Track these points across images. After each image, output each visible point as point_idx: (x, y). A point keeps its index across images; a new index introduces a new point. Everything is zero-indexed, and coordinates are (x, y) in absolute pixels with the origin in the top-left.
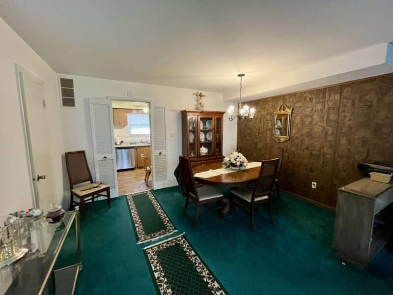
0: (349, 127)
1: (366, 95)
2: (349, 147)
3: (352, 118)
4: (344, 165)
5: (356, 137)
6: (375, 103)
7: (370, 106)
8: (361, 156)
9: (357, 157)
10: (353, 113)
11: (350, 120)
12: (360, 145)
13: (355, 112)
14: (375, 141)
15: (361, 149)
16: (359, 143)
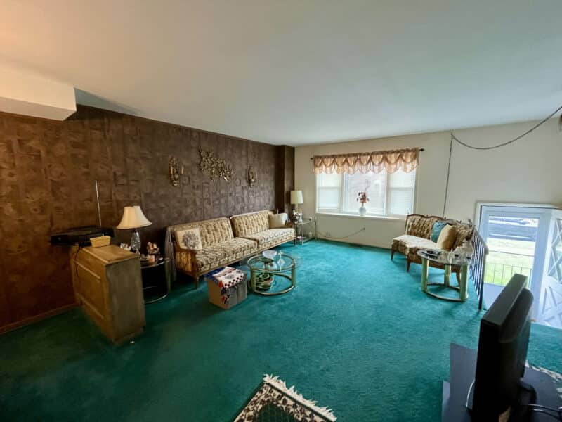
0: (12, 186)
1: (29, 140)
2: (21, 218)
3: (13, 171)
4: (20, 247)
5: (29, 201)
6: (43, 154)
7: (38, 157)
8: (44, 226)
9: (37, 229)
10: (14, 164)
11: (11, 175)
12: (38, 212)
13: (17, 164)
14: (56, 204)
15: (41, 218)
16: (35, 210)
